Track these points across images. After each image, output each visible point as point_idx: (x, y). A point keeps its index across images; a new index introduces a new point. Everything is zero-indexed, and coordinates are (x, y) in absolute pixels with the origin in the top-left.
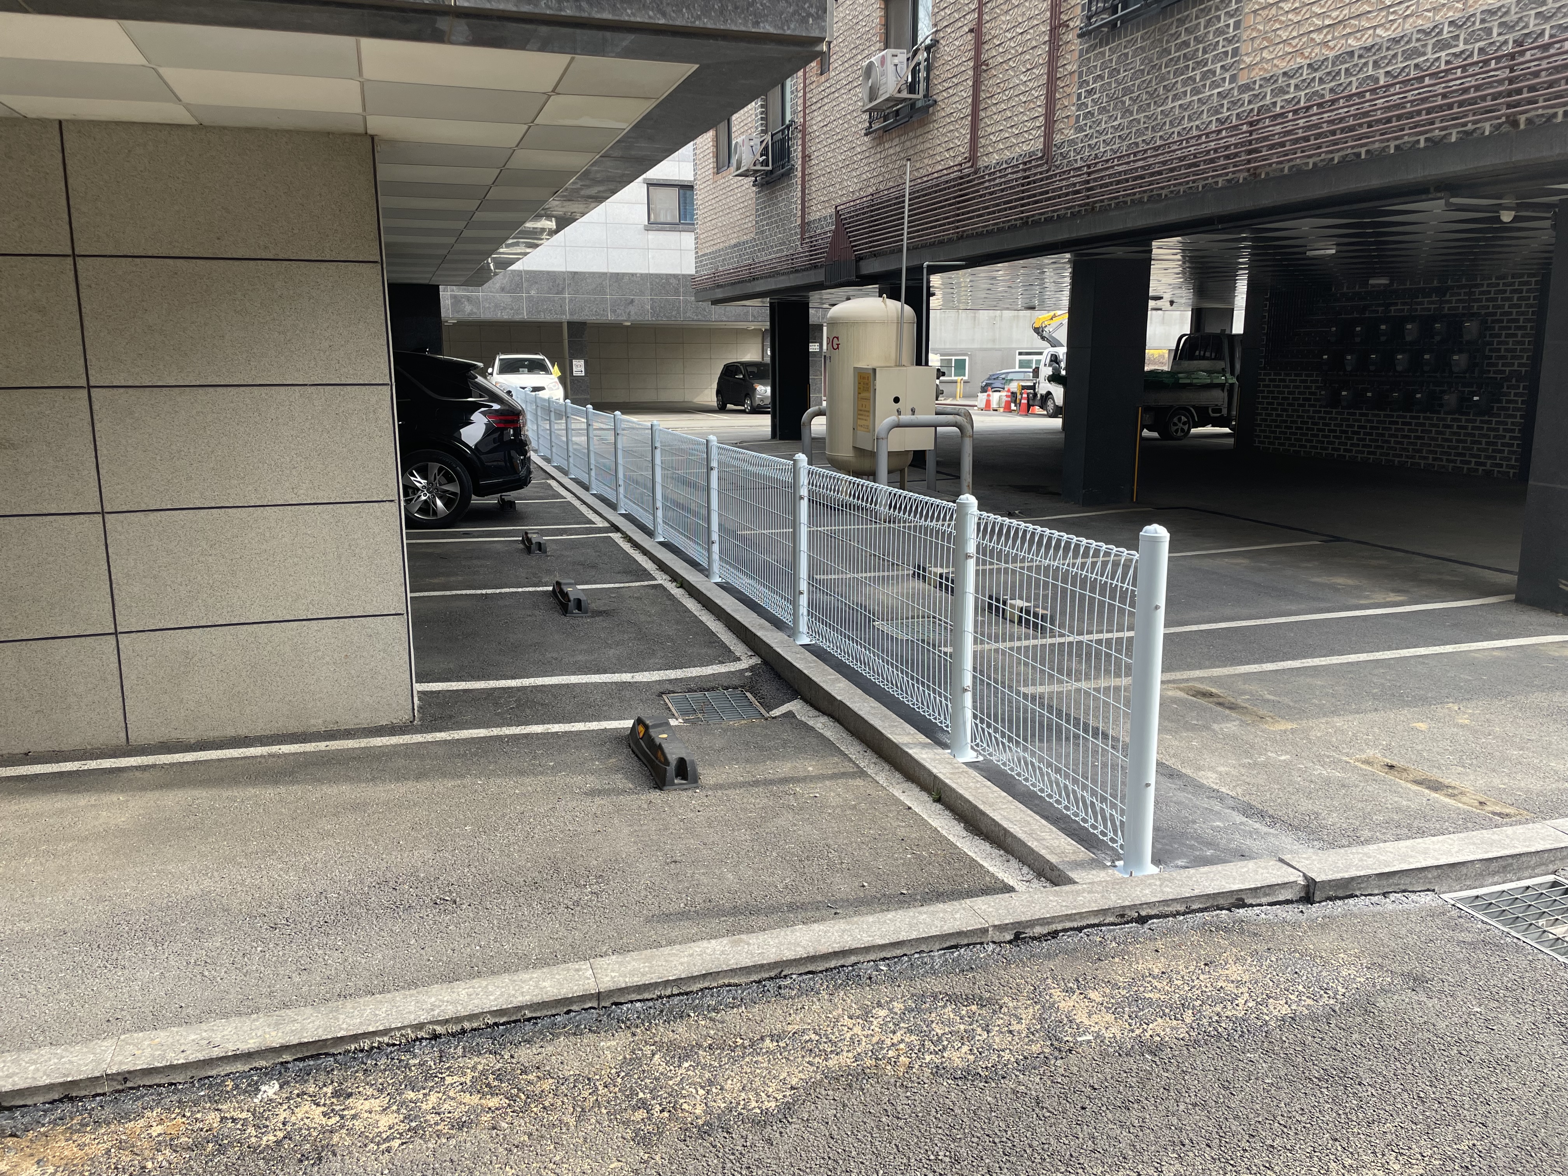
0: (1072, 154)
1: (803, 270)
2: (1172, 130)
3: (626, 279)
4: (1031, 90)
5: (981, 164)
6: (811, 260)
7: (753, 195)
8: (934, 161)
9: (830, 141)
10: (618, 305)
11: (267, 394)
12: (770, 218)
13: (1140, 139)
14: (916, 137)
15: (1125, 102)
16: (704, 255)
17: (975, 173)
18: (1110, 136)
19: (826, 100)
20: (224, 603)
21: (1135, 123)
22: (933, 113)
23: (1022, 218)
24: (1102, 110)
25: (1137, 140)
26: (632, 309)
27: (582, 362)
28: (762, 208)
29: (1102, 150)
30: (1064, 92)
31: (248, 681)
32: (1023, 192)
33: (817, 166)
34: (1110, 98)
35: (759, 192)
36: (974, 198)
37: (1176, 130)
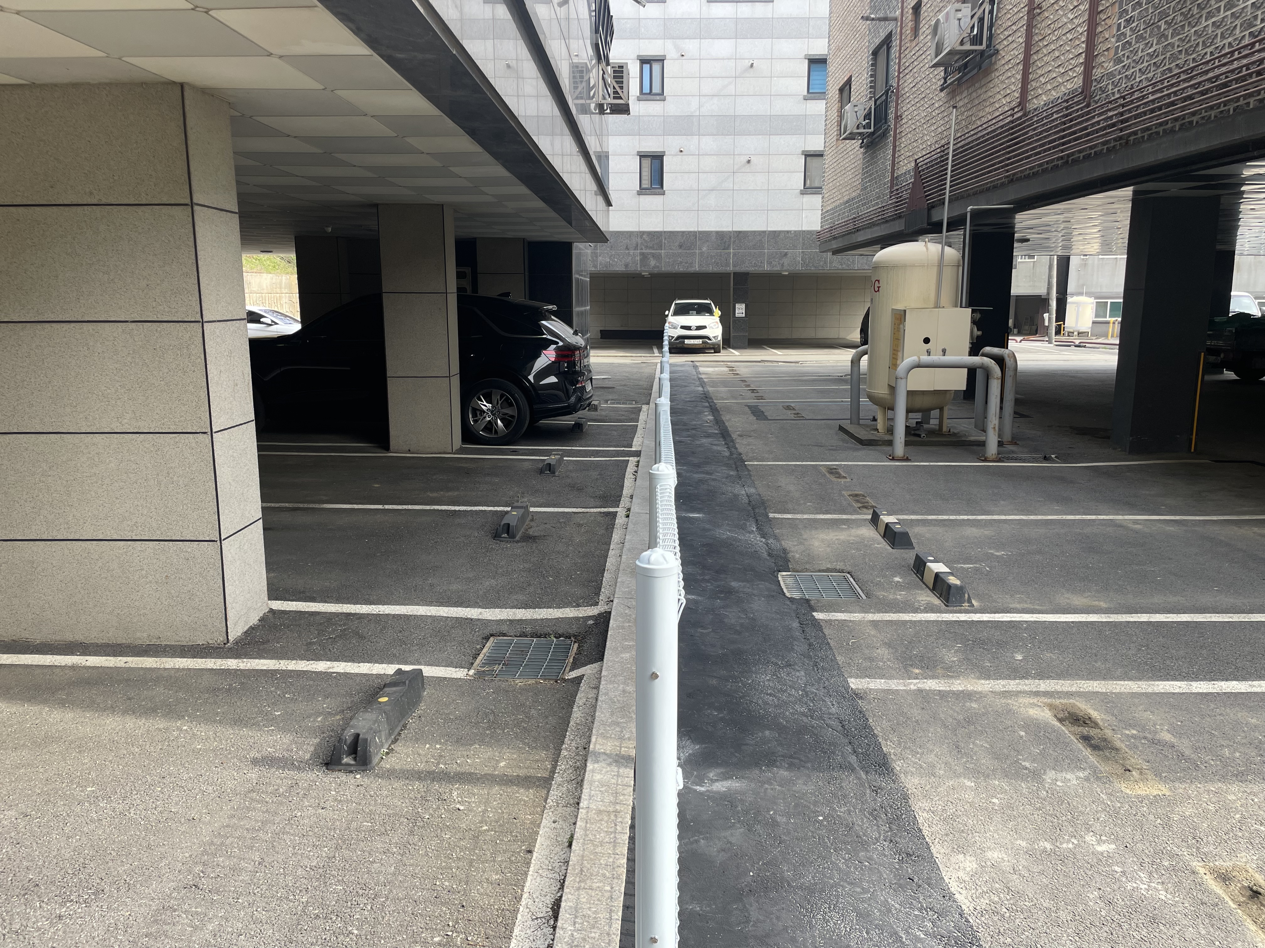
0: (1110, 87)
1: (891, 220)
2: (1204, 51)
3: (782, 236)
4: (1077, 27)
5: (1030, 107)
6: (896, 210)
7: (861, 156)
8: (994, 109)
9: (917, 100)
10: (774, 257)
11: (93, 329)
12: (870, 175)
13: (1174, 64)
14: (981, 87)
15: (1160, 27)
16: (827, 212)
17: (1025, 115)
18: (1145, 64)
19: (916, 63)
20: (61, 520)
21: (1170, 48)
22: (995, 62)
23: (1062, 158)
24: (1140, 38)
25: (1171, 66)
26: (786, 261)
27: (743, 306)
28: (866, 167)
29: (1138, 80)
30: (1106, 24)
31: (82, 592)
32: (1064, 130)
33: (907, 125)
34: (1148, 25)
35: (865, 153)
36: (1024, 140)
37: (1209, 50)
